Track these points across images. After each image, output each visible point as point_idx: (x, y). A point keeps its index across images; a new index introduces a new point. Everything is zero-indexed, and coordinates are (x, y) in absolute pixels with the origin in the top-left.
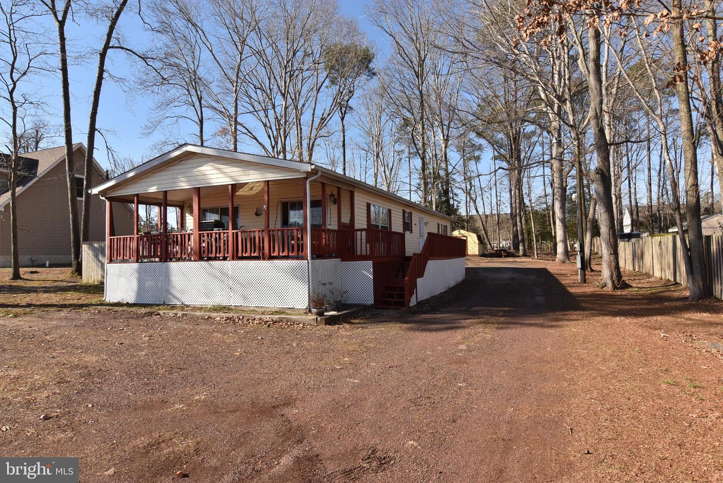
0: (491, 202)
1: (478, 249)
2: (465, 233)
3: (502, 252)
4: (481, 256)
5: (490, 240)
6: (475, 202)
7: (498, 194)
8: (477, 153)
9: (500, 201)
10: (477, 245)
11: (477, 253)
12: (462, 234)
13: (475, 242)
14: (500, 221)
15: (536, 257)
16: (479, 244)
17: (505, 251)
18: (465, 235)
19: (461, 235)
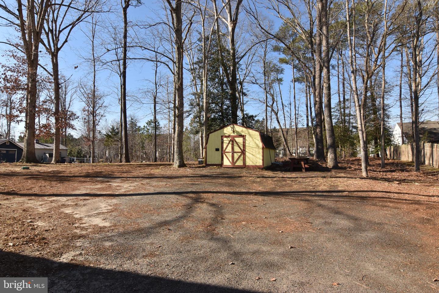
0: (291, 115)
1: (261, 158)
2: (242, 131)
3: (302, 163)
4: (267, 168)
5: (289, 148)
6: (277, 114)
7: (297, 109)
8: (280, 76)
9: (298, 114)
10: (261, 151)
11: (260, 163)
12: (237, 132)
13: (257, 145)
14: (298, 131)
15: (364, 174)
16: (263, 148)
17: (306, 161)
18: (243, 134)
19: (235, 134)
